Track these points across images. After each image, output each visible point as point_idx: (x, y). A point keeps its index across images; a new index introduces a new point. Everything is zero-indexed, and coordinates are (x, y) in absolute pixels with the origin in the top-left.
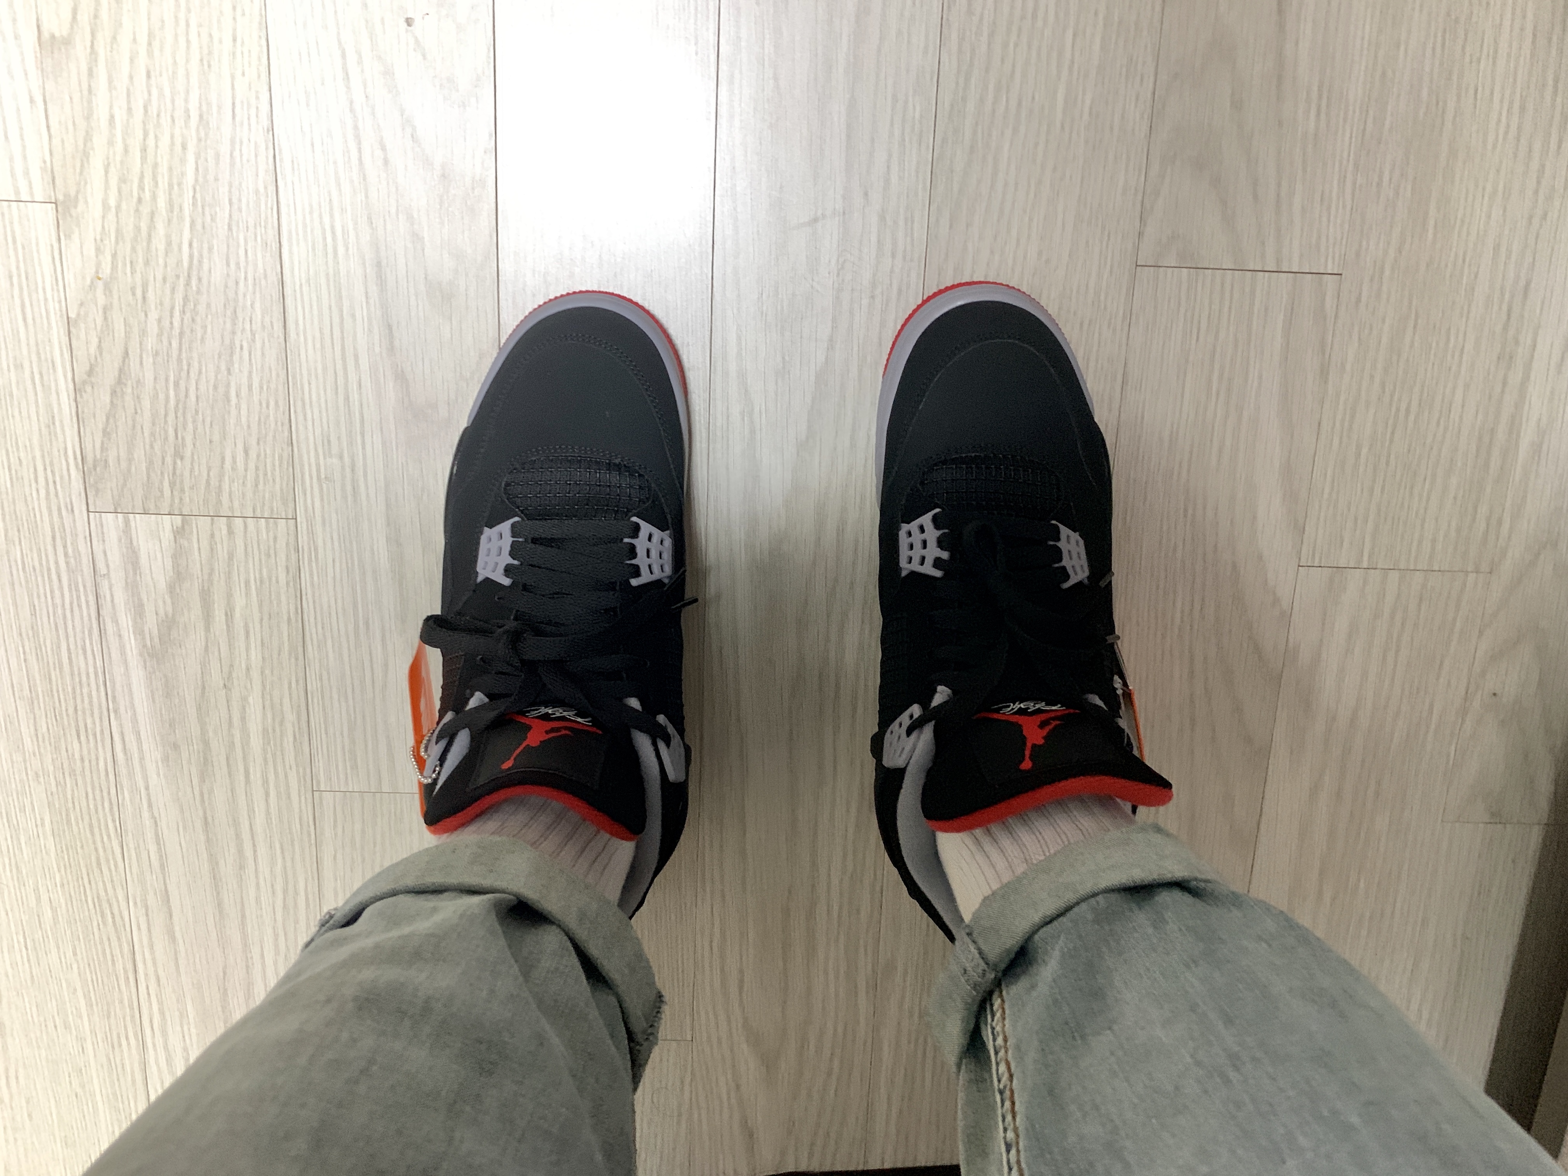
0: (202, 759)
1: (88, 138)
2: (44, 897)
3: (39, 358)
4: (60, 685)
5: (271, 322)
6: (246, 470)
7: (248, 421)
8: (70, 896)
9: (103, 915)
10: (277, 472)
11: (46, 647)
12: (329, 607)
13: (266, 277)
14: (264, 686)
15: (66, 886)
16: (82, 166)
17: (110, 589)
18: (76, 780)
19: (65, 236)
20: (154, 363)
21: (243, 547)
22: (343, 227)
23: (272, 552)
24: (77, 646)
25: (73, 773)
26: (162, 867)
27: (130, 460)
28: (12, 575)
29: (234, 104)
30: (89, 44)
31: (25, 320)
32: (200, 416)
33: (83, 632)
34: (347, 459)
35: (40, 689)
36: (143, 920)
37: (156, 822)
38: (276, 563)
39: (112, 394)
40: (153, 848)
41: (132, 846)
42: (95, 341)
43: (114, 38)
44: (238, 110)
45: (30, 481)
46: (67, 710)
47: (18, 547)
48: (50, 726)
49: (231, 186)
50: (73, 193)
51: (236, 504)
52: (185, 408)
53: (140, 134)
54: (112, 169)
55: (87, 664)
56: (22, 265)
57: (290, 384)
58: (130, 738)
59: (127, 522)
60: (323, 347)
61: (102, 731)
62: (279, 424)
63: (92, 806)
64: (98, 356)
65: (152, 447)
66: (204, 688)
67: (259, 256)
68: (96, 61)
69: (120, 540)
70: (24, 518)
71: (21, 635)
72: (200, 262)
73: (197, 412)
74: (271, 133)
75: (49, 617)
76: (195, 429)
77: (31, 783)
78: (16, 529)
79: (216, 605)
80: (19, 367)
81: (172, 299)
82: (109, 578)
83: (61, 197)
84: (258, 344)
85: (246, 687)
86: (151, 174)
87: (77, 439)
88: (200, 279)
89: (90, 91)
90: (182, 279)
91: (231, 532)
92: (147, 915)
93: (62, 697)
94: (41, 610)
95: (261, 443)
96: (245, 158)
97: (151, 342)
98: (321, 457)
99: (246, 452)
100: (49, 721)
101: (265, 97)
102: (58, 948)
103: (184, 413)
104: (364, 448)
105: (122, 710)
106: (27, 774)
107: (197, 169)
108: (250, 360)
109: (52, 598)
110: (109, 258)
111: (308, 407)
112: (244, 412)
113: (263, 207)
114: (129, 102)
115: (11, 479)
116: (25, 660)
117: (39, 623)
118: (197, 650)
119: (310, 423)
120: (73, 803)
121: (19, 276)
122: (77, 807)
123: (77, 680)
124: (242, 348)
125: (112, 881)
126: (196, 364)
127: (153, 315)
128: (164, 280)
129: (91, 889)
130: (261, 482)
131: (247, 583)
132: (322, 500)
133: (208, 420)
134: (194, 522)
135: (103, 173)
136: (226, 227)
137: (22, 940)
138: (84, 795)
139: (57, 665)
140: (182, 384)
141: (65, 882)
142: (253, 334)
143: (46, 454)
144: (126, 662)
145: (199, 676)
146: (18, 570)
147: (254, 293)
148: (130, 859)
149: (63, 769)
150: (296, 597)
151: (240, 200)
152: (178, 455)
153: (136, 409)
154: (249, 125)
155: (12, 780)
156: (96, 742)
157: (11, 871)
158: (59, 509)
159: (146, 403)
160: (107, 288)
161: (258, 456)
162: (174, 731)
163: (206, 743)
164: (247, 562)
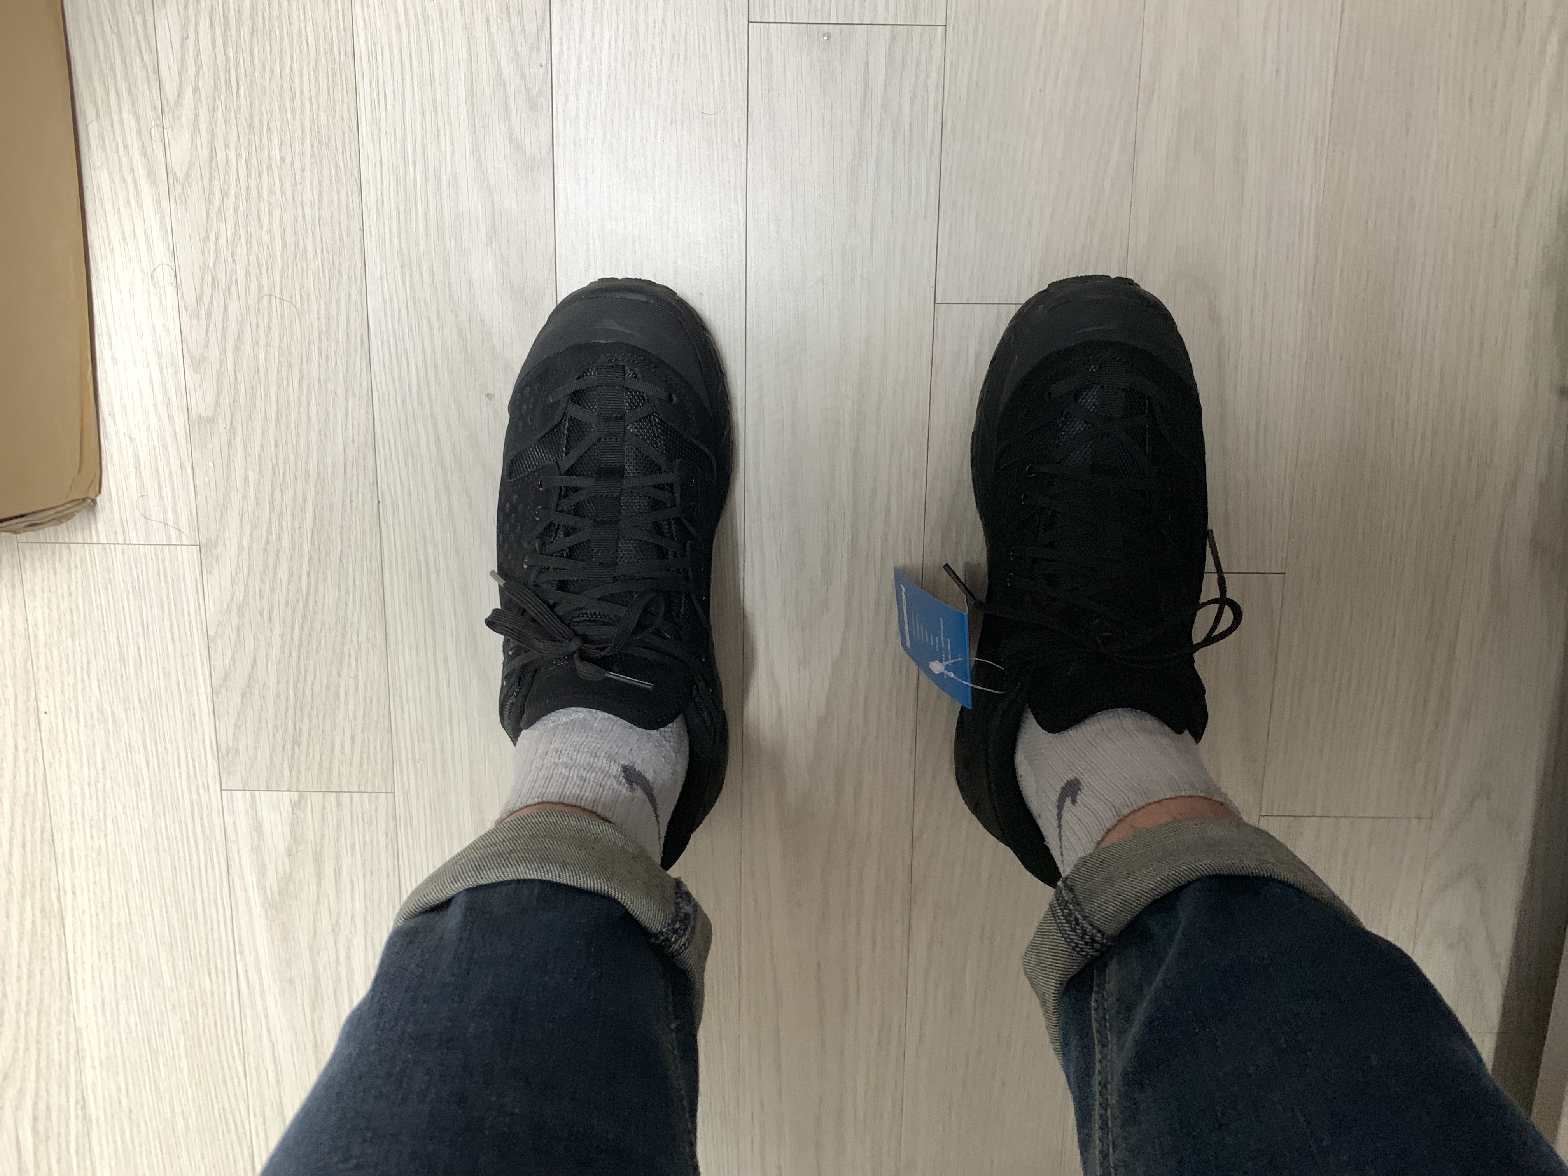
0: (313, 992)
1: (227, 494)
2: (178, 1110)
3: (184, 668)
4: (195, 933)
5: (375, 635)
6: (352, 754)
7: (355, 714)
8: (200, 1108)
9: (227, 1125)
10: (379, 756)
11: (184, 900)
12: (422, 864)
13: (370, 599)
14: (366, 932)
15: (196, 1100)
16: (222, 515)
17: (239, 852)
18: (207, 1010)
19: (207, 571)
20: (277, 670)
21: (349, 817)
22: (435, 559)
23: (374, 820)
24: (210, 899)
25: (204, 1004)
26: (278, 1082)
27: (256, 749)
28: (157, 843)
29: (345, 464)
30: (228, 422)
31: (173, 639)
32: (315, 711)
33: (216, 888)
34: (437, 744)
35: (178, 936)
36: (261, 1129)
37: (273, 1045)
38: (377, 828)
39: (242, 695)
40: (270, 1067)
41: (253, 1066)
42: (230, 653)
43: (250, 416)
44: (349, 469)
45: (174, 765)
46: (200, 953)
47: (163, 820)
48: (186, 967)
49: (342, 527)
50: (214, 538)
51: (344, 781)
52: (302, 705)
53: (268, 489)
54: (246, 517)
55: (218, 914)
56: (171, 594)
57: (390, 683)
58: (253, 975)
59: (253, 798)
60: (418, 653)
61: (229, 971)
62: (381, 716)
63: (219, 1032)
64: (232, 664)
65: (274, 736)
66: (315, 932)
67: (365, 581)
68: (234, 435)
69: (247, 813)
70: (169, 796)
71: (163, 891)
72: (316, 588)
73: (312, 708)
74: (376, 486)
75: (187, 877)
76: (310, 722)
77: (169, 1014)
78: (161, 805)
79: (326, 864)
80: (167, 675)
81: (293, 618)
82: (238, 843)
83: (204, 541)
84: (364, 653)
85: (351, 932)
86: (277, 521)
87: (213, 731)
88: (316, 603)
89: (229, 458)
90: (301, 603)
91: (339, 804)
92: (265, 1123)
93: (196, 941)
94: (180, 870)
95: (366, 733)
96: (354, 506)
97: (275, 653)
98: (416, 743)
99: (353, 739)
100: (186, 963)
101: (370, 459)
102: (189, 1152)
103: (301, 710)
104: (452, 734)
105: (247, 952)
106: (166, 1007)
107: (315, 516)
108: (357, 665)
109: (190, 860)
110: (242, 588)
111: (405, 701)
112: (351, 708)
113: (368, 544)
114: (260, 466)
115: (159, 765)
116: (167, 912)
117: (179, 882)
118: (310, 902)
119: (406, 715)
120: (204, 1030)
121: (169, 603)
122: (208, 1034)
123: (209, 927)
124: (350, 656)
125: (236, 1095)
126: (312, 670)
127: (277, 632)
128: (287, 604)
129: (218, 1102)
130: (366, 764)
131: (353, 846)
132: (416, 776)
133: (321, 715)
134: (309, 797)
135: (238, 521)
136: (338, 561)
137: (158, 1145)
138: (213, 1023)
139: (193, 916)
140: (300, 685)
141: (196, 1097)
142: (359, 645)
143: (188, 745)
144: (250, 912)
145: (312, 923)
146: (162, 838)
147: (361, 612)
148: (251, 1077)
149: (196, 1001)
150: (394, 856)
151: (350, 539)
152: (296, 742)
153: (262, 707)
154: (358, 480)
155: (154, 1012)
156: (224, 978)
157: (150, 1088)
158: (198, 788)
159: (271, 702)
160: (240, 611)
161: (363, 742)
162: (290, 969)
163: (317, 979)
164: (352, 828)
